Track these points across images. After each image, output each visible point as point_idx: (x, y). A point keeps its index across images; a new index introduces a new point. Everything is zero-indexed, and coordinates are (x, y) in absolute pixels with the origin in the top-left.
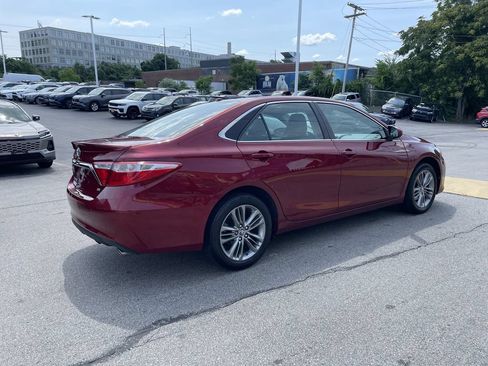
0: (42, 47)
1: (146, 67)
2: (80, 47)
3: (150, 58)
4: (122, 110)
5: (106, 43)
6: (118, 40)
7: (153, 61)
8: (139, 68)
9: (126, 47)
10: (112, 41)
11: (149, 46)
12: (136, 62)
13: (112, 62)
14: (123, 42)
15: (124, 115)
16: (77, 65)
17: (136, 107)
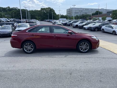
0: (70, 12)
1: (93, 15)
2: (78, 11)
3: (95, 12)
4: (74, 26)
5: (84, 10)
6: (87, 9)
7: (95, 13)
8: (91, 15)
9: (89, 10)
10: (86, 9)
11: (95, 9)
12: (91, 14)
13: (85, 14)
14: (88, 9)
15: (75, 27)
16: (77, 15)
17: (78, 25)
